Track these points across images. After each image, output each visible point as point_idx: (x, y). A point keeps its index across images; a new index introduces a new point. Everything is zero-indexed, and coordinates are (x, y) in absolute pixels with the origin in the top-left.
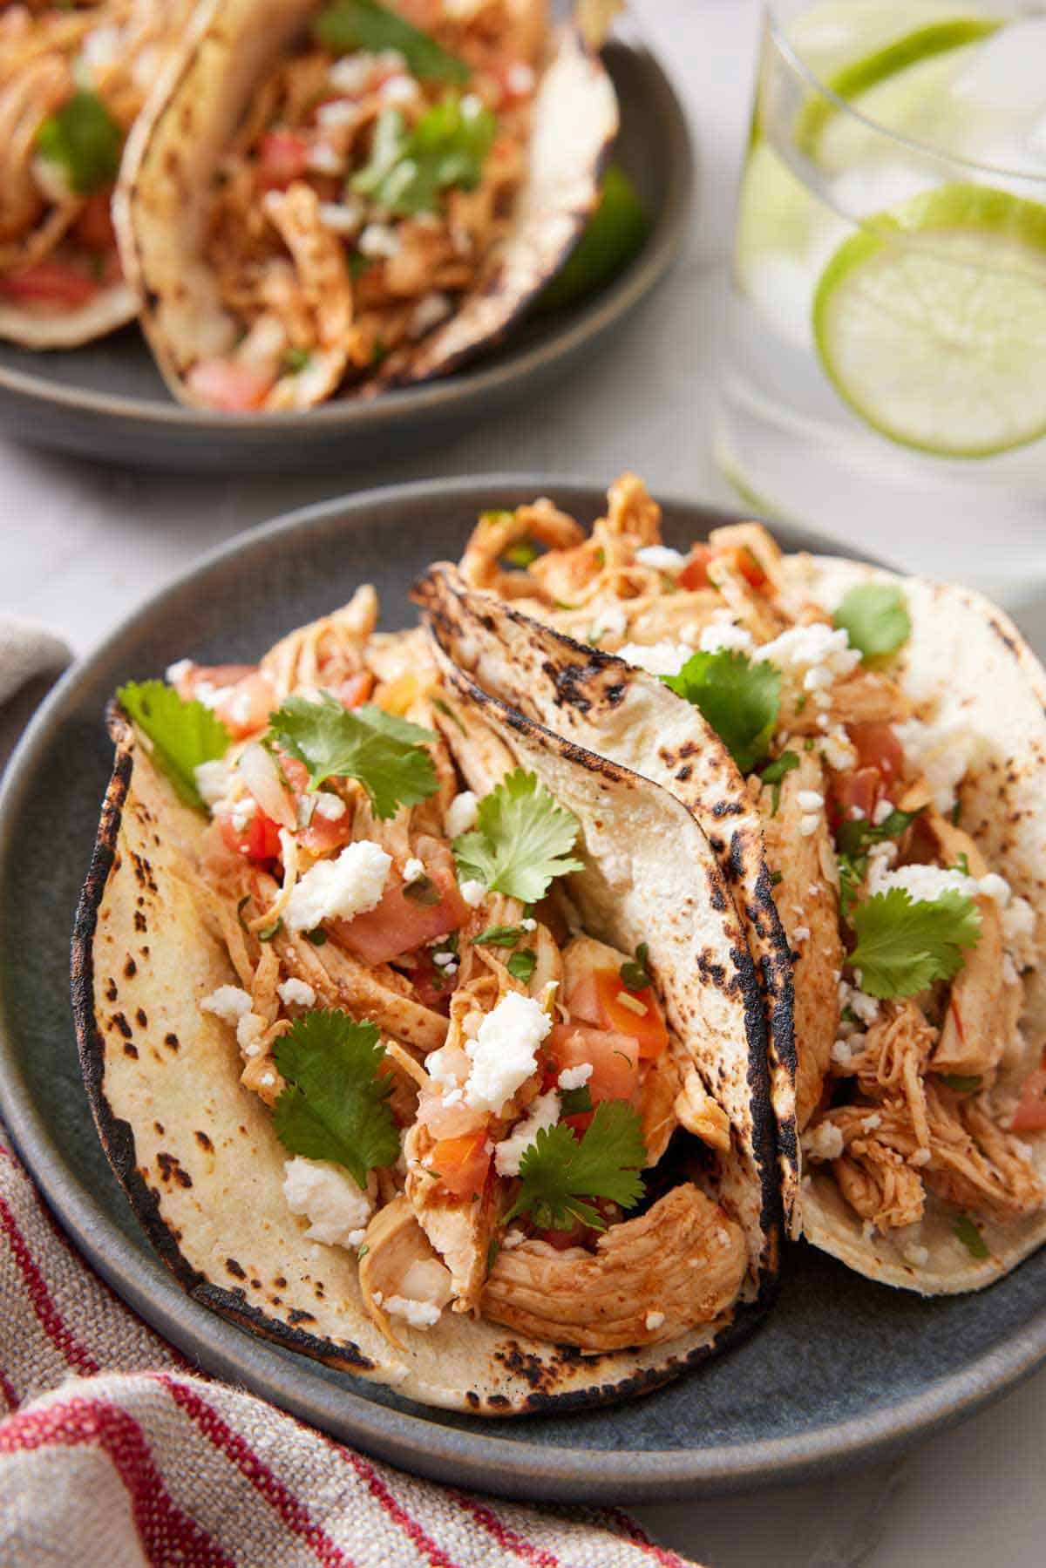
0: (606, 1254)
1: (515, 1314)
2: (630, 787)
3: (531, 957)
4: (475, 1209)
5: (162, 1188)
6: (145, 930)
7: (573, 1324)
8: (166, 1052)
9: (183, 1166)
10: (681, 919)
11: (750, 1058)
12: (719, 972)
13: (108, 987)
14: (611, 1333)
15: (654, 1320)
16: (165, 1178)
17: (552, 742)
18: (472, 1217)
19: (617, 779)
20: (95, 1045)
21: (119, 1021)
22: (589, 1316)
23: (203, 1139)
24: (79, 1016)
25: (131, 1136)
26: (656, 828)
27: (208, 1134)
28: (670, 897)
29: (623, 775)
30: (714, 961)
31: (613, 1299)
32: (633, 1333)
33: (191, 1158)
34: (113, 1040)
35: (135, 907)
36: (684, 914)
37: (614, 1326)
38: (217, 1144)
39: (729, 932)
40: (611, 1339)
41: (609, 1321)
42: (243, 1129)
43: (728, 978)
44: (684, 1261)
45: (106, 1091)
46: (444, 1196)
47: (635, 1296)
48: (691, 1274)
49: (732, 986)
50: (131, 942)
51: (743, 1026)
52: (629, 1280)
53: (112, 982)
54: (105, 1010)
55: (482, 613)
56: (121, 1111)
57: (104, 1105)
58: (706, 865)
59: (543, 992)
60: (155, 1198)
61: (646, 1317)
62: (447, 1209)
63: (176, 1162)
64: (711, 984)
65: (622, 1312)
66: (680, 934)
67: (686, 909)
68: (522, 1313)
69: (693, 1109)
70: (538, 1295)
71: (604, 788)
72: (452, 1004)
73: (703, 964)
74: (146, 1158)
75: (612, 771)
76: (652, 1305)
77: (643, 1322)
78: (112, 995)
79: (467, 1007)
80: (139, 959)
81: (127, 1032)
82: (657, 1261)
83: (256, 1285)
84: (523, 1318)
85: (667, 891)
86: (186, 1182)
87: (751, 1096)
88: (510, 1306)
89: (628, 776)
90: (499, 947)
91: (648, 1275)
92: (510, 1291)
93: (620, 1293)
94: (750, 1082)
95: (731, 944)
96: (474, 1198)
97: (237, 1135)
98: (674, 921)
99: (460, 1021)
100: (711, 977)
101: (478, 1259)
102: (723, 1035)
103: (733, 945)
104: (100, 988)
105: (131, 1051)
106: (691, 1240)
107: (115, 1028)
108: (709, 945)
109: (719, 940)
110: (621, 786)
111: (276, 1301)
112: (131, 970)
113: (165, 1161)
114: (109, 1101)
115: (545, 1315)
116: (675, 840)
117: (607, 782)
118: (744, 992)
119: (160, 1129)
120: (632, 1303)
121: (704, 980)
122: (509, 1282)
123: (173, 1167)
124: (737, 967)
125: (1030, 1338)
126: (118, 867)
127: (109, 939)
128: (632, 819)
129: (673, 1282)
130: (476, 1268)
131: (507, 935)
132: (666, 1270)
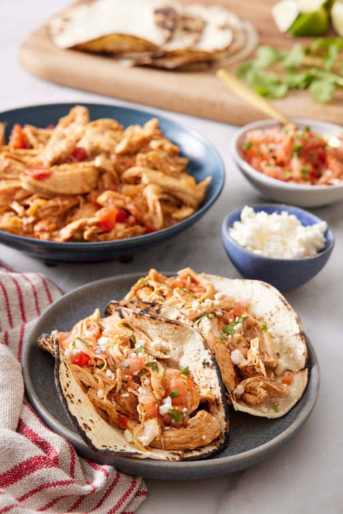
0: (190, 425)
1: (172, 444)
2: (182, 326)
3: (157, 368)
4: (156, 419)
5: (85, 430)
6: (69, 377)
7: (186, 443)
8: (79, 403)
9: (89, 426)
10: (197, 355)
11: (219, 380)
12: (208, 364)
13: (64, 388)
14: (195, 443)
15: (204, 437)
16: (86, 428)
17: (162, 319)
18: (156, 420)
19: (179, 325)
20: (65, 400)
21: (68, 395)
22: (189, 440)
23: (91, 421)
24: (60, 394)
25: (76, 419)
26: (189, 336)
27: (92, 420)
28: (194, 351)
29: (180, 324)
30: (206, 362)
31: (194, 434)
32: (200, 442)
33: (90, 425)
34: (68, 399)
35: (66, 372)
36: (198, 353)
37: (196, 441)
38: (95, 422)
39: (209, 354)
40: (196, 444)
41: (195, 440)
42: (99, 419)
43: (210, 365)
44: (207, 424)
45: (69, 409)
46: (148, 417)
47: (198, 433)
48: (209, 427)
49: (212, 366)
50: (67, 380)
51: (216, 374)
52: (196, 429)
53: (65, 387)
54: (65, 393)
55: (124, 305)
56: (73, 414)
57: (69, 412)
58: (202, 340)
59: (161, 371)
60: (84, 432)
61: (202, 437)
62: (150, 419)
63: (87, 425)
64: (206, 367)
65: (197, 437)
66: (197, 359)
67: (198, 352)
68: (174, 444)
69: (204, 393)
70: (177, 438)
71: (176, 328)
72: (141, 379)
73: (204, 364)
74: (81, 424)
75: (177, 323)
76: (202, 435)
77: (202, 438)
78: (66, 390)
79: (145, 379)
80: (69, 383)
81: (70, 398)
82: (201, 425)
83: (110, 447)
84: (174, 445)
85: (193, 349)
86: (90, 429)
87: (220, 389)
88: (171, 443)
89: (182, 324)
90: (149, 366)
91: (200, 428)
92: (170, 439)
93: (195, 433)
94: (219, 386)
95: (210, 356)
96: (156, 416)
97: (98, 420)
98: (195, 356)
99: (144, 382)
100: (206, 366)
101: (159, 428)
102: (211, 379)
103: (211, 357)
104: (63, 389)
105: (72, 402)
106: (207, 419)
107: (68, 397)
108: (205, 358)
109: (207, 357)
110: (180, 326)
111: (116, 449)
112: (68, 385)
113: (85, 425)
114: (71, 412)
115: (179, 442)
116: (193, 337)
117: (177, 326)
118: (215, 366)
119: (82, 418)
120: (198, 435)
121: (204, 367)
122: (169, 437)
123: (87, 426)
124: (213, 361)
125: (294, 424)
126: (61, 362)
127: (62, 378)
128: (183, 335)
129: (206, 429)
130: (159, 430)
131: (150, 363)
132: (204, 426)
